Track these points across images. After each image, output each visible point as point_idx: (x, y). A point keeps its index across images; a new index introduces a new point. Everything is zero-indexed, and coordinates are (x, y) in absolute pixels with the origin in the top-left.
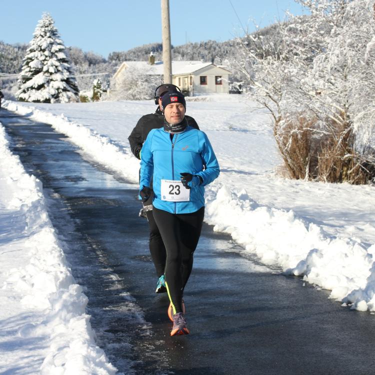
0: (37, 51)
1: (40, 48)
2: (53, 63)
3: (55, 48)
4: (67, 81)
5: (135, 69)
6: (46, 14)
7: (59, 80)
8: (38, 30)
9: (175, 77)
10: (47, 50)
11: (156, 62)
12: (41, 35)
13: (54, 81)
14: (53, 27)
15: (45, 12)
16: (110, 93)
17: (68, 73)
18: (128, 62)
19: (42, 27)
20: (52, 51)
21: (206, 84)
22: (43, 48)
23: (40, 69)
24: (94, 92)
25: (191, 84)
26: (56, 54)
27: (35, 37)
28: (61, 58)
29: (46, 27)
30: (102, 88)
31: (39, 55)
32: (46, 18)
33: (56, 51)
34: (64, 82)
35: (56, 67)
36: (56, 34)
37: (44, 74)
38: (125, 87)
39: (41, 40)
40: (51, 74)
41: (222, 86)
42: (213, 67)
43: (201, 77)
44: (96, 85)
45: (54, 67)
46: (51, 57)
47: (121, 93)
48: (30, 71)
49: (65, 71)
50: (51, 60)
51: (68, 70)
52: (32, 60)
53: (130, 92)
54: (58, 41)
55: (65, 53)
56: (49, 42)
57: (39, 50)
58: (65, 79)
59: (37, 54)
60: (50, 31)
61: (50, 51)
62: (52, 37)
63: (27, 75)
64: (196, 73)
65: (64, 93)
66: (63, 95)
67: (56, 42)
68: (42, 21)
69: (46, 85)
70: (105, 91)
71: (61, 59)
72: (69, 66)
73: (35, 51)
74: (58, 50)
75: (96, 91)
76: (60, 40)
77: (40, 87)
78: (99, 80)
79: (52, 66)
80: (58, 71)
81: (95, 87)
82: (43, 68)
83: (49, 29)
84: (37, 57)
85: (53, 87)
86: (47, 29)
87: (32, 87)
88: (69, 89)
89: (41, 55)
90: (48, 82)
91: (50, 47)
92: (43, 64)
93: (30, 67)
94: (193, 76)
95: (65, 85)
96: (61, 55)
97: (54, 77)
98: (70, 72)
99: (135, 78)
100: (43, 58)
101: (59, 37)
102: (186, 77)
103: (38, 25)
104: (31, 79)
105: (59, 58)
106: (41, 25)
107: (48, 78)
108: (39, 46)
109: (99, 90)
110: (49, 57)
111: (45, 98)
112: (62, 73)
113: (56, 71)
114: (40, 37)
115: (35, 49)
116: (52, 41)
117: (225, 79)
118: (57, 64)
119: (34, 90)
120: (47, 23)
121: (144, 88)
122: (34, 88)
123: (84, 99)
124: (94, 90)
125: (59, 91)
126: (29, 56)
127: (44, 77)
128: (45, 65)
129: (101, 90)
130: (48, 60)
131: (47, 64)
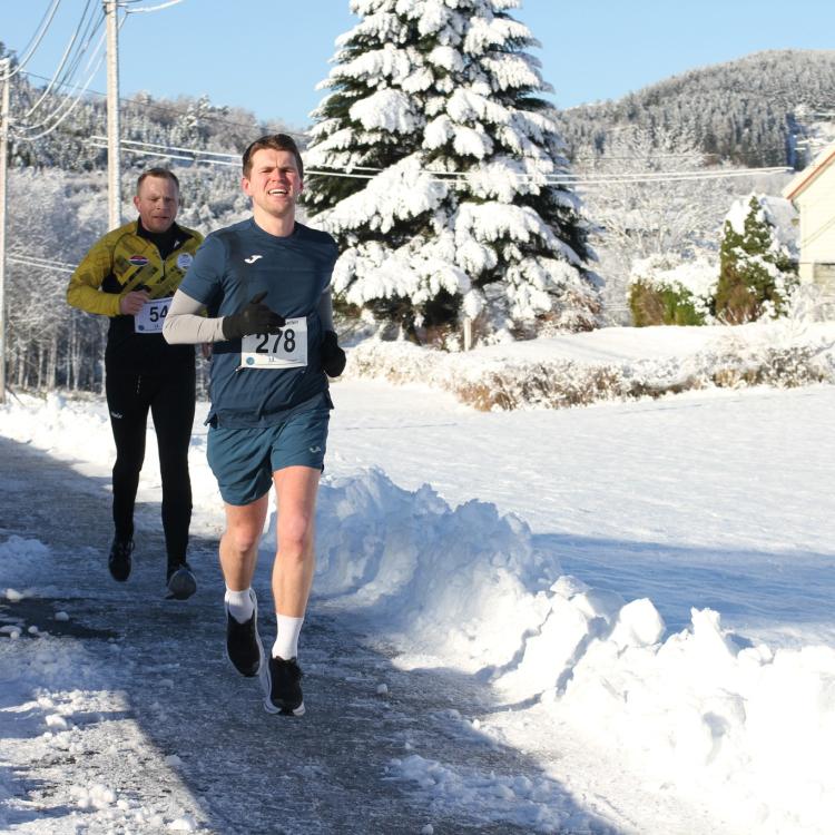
0: (389, 47)
1: (404, 30)
2: (471, 110)
3: (483, 31)
4: (542, 203)
7: (506, 196)
10: (444, 39)
13: (479, 201)
17: (548, 165)
20: (466, 49)
22: (421, 30)
23: (407, 136)
24: (727, 272)
26: (485, 62)
28: (513, 84)
30: (774, 247)
31: (403, 67)
33: (491, 49)
34: (528, 209)
35: (490, 128)
37: (423, 166)
40: (466, 162)
44: (740, 229)
45: (480, 128)
46: (461, 79)
48: (354, 147)
49: (535, 151)
50: (459, 91)
51: (545, 142)
52: (362, 88)
55: (528, 58)
56: (452, 4)
57: (403, 40)
58: (537, 192)
59: (392, 59)
61: (459, 48)
63: (337, 165)
65: (530, 267)
66: (523, 277)
67: (488, 5)
69: (437, 223)
70: (789, 266)
71: (509, 91)
72: (550, 127)
73: (379, 46)
74: (501, 42)
75: (741, 263)
77: (407, 229)
78: (755, 205)
79: (469, 123)
80: (500, 149)
81: (737, 240)
82: (419, 136)
84: (389, 78)
85: (471, 230)
87: (364, 227)
88: (555, 243)
89: (412, 69)
90: (448, 206)
91: (460, 29)
92: (421, 111)
93: (358, 126)
95: (534, 225)
96: (510, 71)
97: (477, 179)
100: (423, 80)
104: (360, 185)
105: (504, 88)
107: (447, 183)
108: (403, 19)
109: (757, 258)
110: (453, 75)
111: (435, 290)
112: (519, 159)
113: (490, 152)
115: (382, 36)
118: (498, 113)
119: (373, 246)
122: (377, 236)
123: (663, 307)
124: (735, 257)
125: (507, 258)
126: (355, 68)
127: (426, 178)
128: (430, 118)
129: (768, 259)
130: (447, 96)
131: (443, 111)
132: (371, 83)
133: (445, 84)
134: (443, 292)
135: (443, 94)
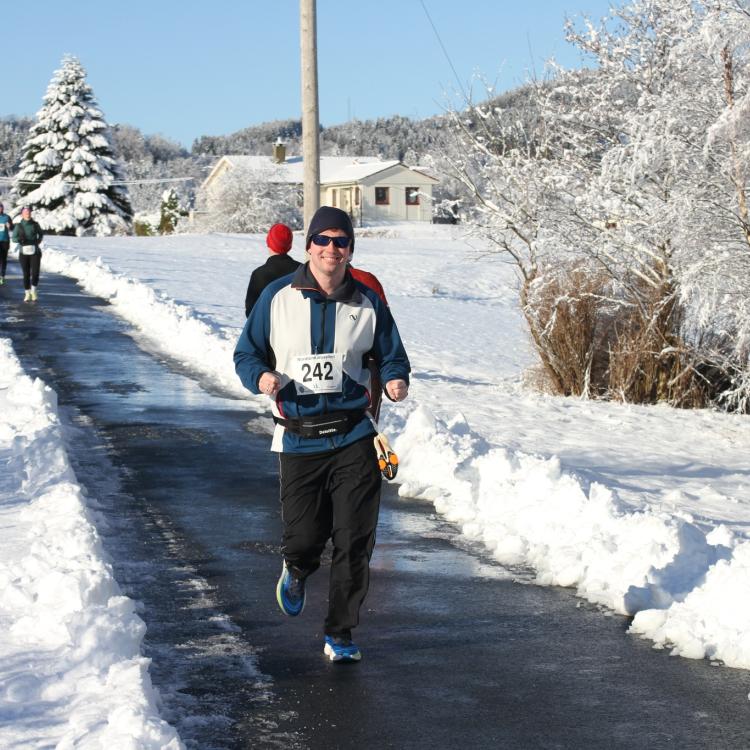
0: (50, 132)
1: (56, 126)
2: (81, 157)
3: (87, 126)
4: (110, 193)
5: (245, 172)
6: (71, 57)
7: (94, 189)
8: (53, 89)
9: (326, 189)
10: (70, 129)
11: (287, 158)
12: (58, 100)
13: (84, 192)
14: (83, 85)
15: (69, 54)
16: (194, 217)
17: (111, 178)
18: (232, 157)
19: (61, 83)
20: (80, 132)
21: (388, 203)
22: (62, 125)
23: (55, 168)
24: (163, 216)
25: (357, 204)
26: (88, 137)
27: (48, 103)
28: (99, 146)
29: (69, 84)
30: (179, 207)
31: (55, 140)
32: (70, 66)
33: (89, 133)
34: (103, 195)
35: (89, 164)
36: (90, 99)
37: (63, 179)
38: (226, 206)
39: (59, 109)
40: (78, 177)
41: (419, 206)
42: (402, 170)
43: (377, 189)
44: (166, 200)
45: (84, 163)
46: (78, 144)
47: (215, 218)
48: (35, 172)
49: (106, 172)
50: (77, 149)
51: (112, 170)
52: (39, 148)
53: (235, 216)
54: (93, 112)
55: (105, 136)
56: (74, 115)
57: (55, 129)
58: (106, 188)
59: (51, 137)
60: (77, 91)
61: (77, 132)
62: (81, 103)
63: (29, 178)
64: (367, 180)
65: (103, 217)
66: (100, 221)
67: (89, 114)
68: (61, 72)
69: (67, 201)
70: (185, 214)
71: (97, 149)
72: (113, 162)
73: (46, 132)
74: (92, 130)
75: (167, 213)
76: (96, 109)
77: (55, 204)
78: (173, 192)
79: (80, 161)
80: (93, 172)
81: (165, 205)
82: (61, 165)
83: (76, 88)
84: (50, 144)
85: (80, 204)
86: (71, 87)
87: (39, 203)
88: (113, 208)
89: (59, 140)
90: (71, 194)
91: (77, 124)
92: (62, 157)
93: (36, 163)
94: (360, 187)
95: (105, 201)
96: (99, 141)
97: (84, 183)
98: (116, 175)
99: (244, 189)
100: (62, 145)
101: (94, 104)
102: (347, 189)
103: (52, 80)
104: (38, 186)
105: (94, 146)
106: (60, 80)
107: (72, 185)
108: (55, 121)
109: (172, 211)
110: (75, 143)
111: (64, 226)
112: (100, 176)
113: (88, 172)
114: (57, 104)
115: (47, 128)
116: (81, 111)
117: (426, 194)
118: (91, 157)
119: (43, 210)
120: (72, 75)
121: (264, 210)
122: (44, 206)
123: (143, 230)
124: (164, 211)
125: (94, 213)
126: (35, 141)
127: (63, 183)
128: (66, 160)
129: (177, 211)
130: (73, 151)
131: (70, 158)
132: (42, 147)
133: (72, 147)
134: (67, 228)
135: (70, 150)
